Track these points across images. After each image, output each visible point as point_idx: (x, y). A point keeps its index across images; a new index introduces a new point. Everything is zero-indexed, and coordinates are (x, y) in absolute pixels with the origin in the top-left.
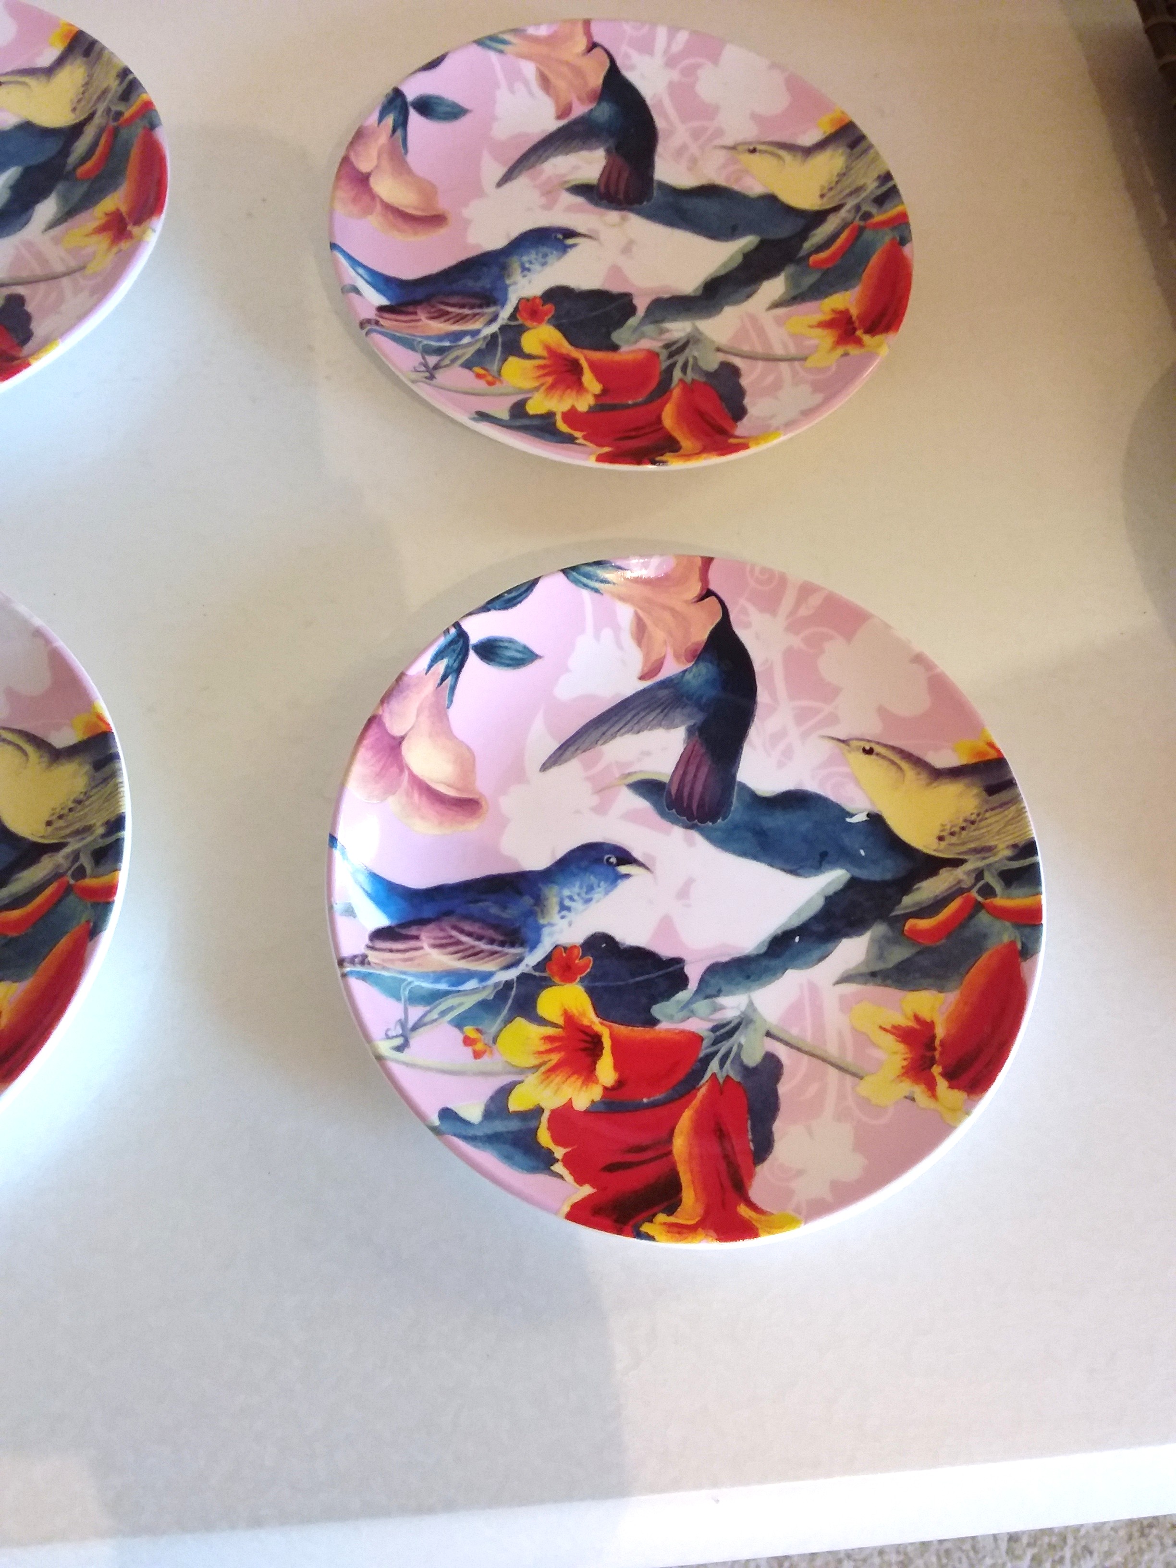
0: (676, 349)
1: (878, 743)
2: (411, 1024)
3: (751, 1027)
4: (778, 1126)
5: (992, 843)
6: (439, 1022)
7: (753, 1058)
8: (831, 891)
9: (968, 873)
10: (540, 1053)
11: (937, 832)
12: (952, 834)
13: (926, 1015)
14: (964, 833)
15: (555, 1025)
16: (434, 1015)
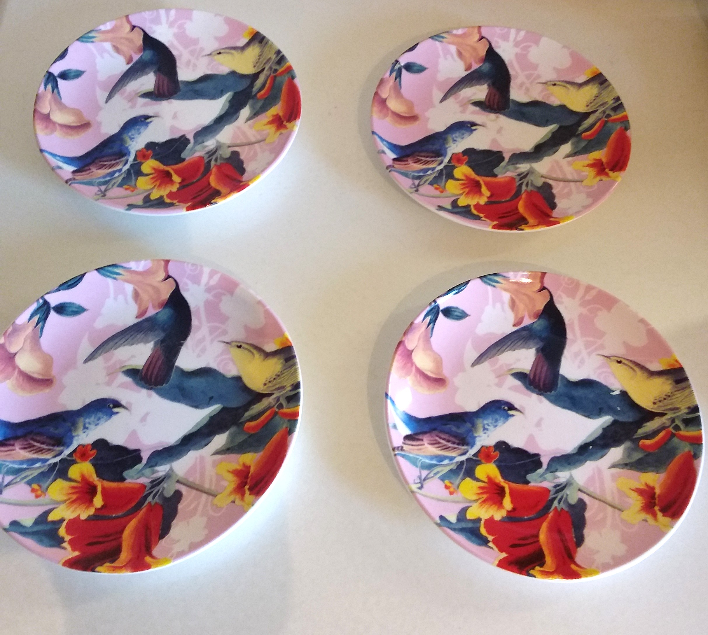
0: (523, 176)
1: (624, 358)
2: (423, 478)
3: (572, 487)
4: (586, 531)
5: (678, 406)
6: (434, 478)
7: (573, 501)
8: (605, 426)
9: (668, 419)
10: (478, 494)
11: (653, 400)
12: (660, 401)
13: (651, 484)
14: (665, 401)
15: (484, 482)
16: (432, 475)
